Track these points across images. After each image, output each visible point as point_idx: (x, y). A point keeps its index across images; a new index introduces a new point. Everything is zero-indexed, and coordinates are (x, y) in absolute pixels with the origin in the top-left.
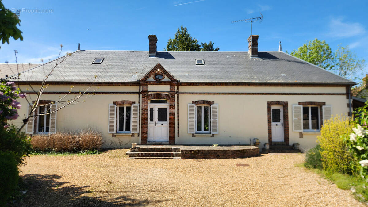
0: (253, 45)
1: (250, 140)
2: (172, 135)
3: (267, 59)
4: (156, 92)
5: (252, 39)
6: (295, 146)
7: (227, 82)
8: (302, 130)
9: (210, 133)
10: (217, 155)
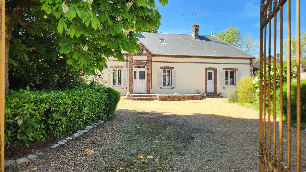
0: (196, 31)
1: (195, 91)
2: (149, 88)
3: (205, 41)
4: (139, 60)
5: (196, 27)
6: (220, 94)
7: (182, 55)
8: (224, 85)
9: (171, 87)
10: (179, 99)
